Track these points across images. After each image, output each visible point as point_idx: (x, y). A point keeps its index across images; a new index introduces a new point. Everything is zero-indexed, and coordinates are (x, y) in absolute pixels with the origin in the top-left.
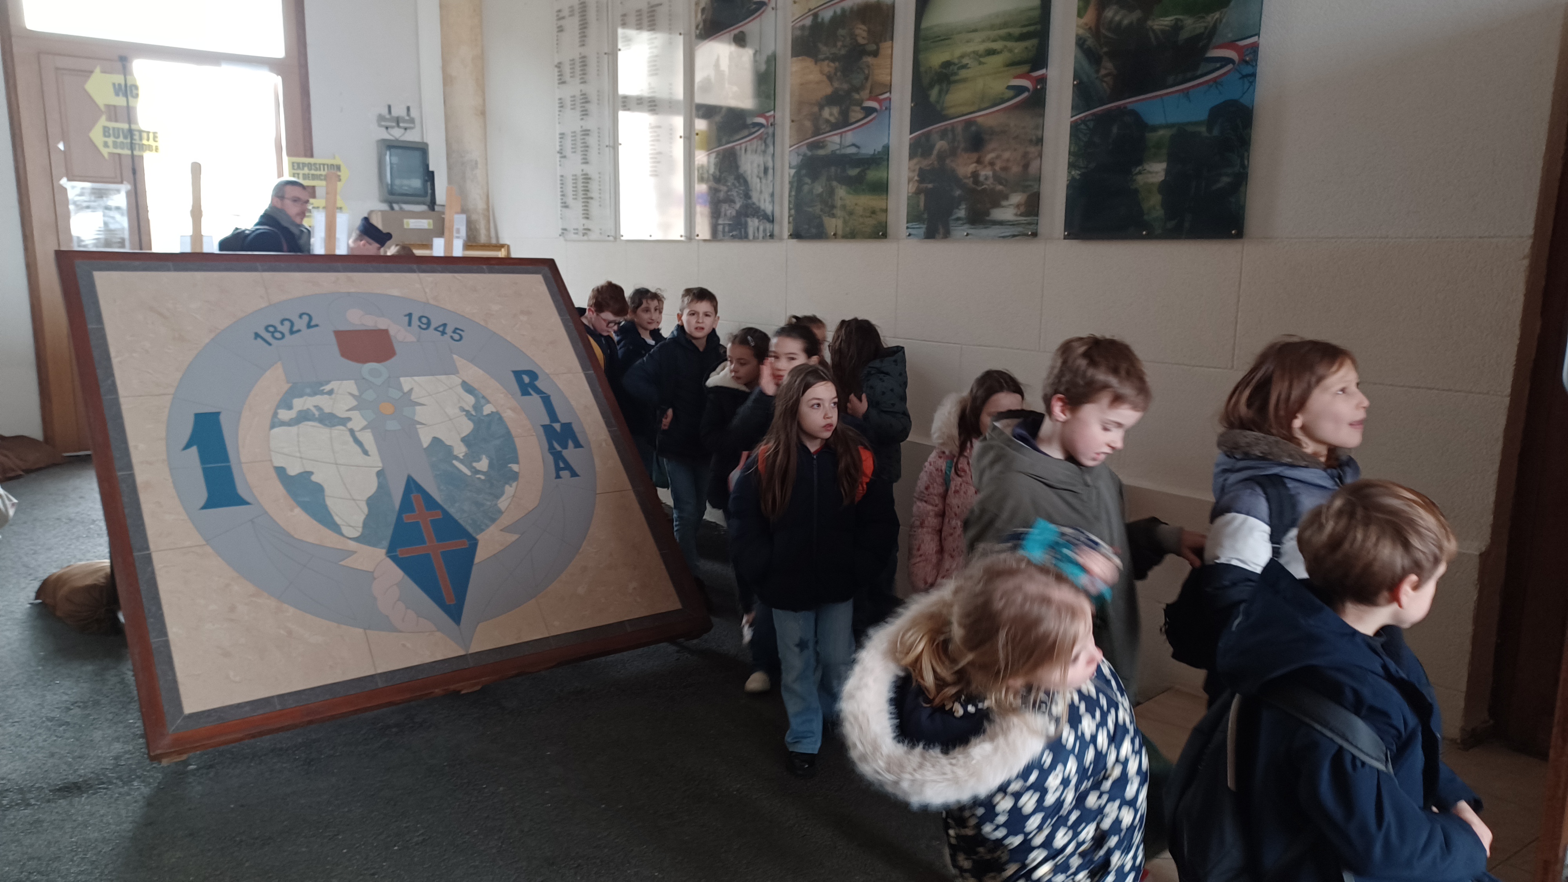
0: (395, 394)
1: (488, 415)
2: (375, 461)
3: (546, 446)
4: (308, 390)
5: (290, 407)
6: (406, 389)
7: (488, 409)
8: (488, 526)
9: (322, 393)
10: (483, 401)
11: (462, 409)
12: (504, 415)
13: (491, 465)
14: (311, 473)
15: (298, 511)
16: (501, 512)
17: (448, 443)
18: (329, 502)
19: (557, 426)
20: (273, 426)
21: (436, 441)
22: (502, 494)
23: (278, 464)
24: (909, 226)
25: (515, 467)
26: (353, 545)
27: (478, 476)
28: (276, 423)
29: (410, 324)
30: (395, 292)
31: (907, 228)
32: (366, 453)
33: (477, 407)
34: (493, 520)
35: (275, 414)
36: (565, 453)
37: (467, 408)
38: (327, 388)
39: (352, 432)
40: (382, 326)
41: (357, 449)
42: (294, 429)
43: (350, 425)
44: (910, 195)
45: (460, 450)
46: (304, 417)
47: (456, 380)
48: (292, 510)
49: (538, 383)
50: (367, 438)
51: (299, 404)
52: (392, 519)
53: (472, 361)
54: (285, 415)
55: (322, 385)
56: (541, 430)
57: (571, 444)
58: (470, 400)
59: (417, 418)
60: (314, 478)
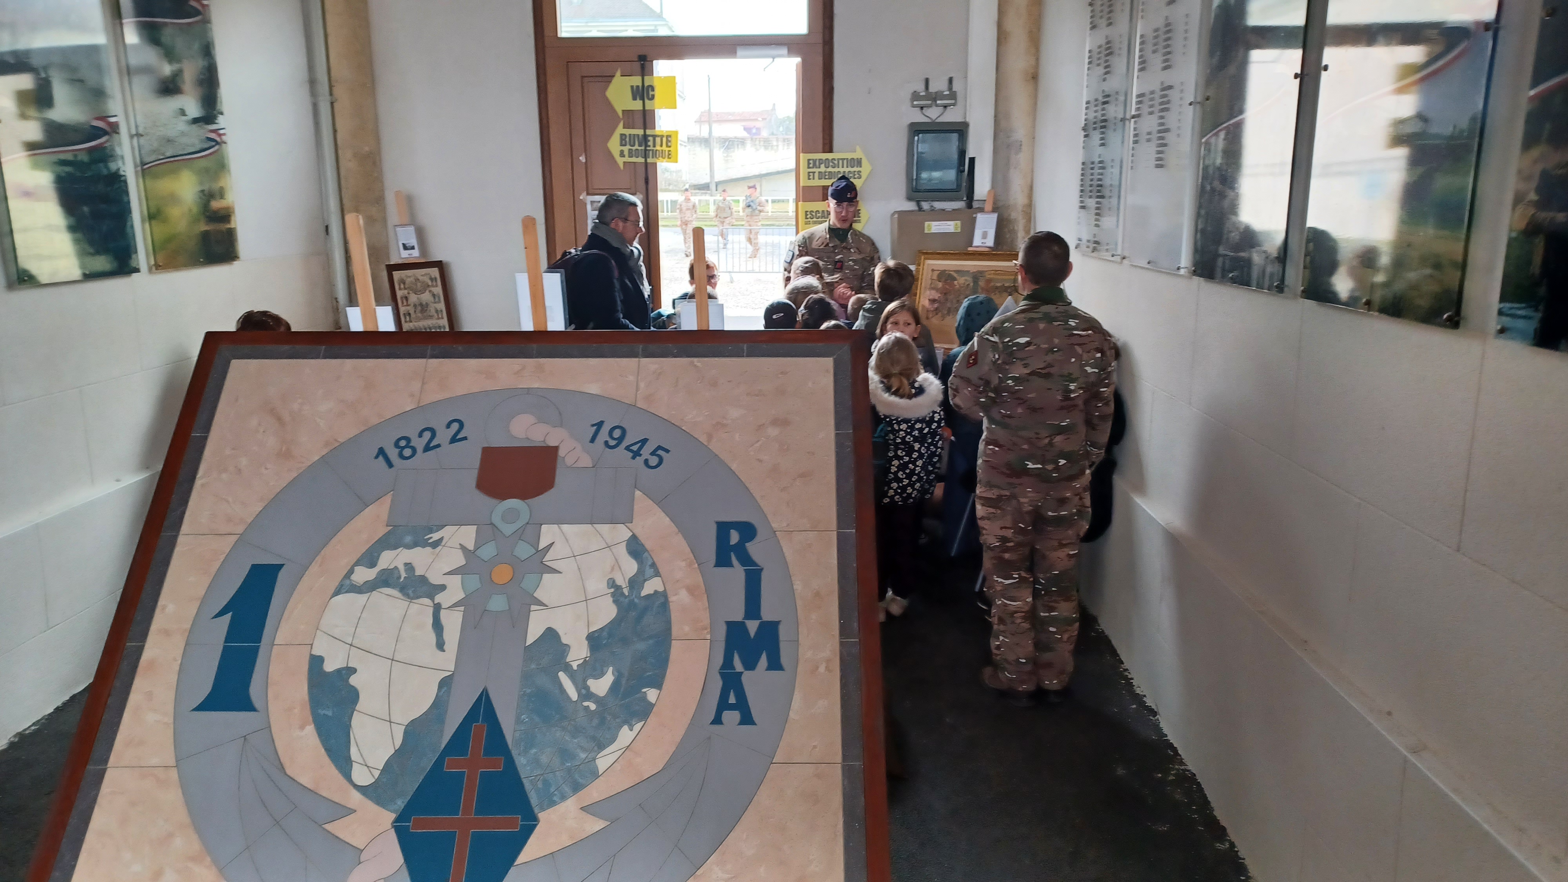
0: (523, 551)
1: (648, 596)
2: (447, 662)
3: (719, 660)
4: (408, 539)
5: (372, 564)
6: (542, 544)
7: (651, 586)
8: (564, 798)
9: (425, 544)
10: (649, 572)
11: (612, 583)
12: (672, 599)
13: (615, 687)
14: (354, 671)
15: (310, 729)
16: (595, 775)
17: (565, 640)
18: (357, 721)
19: (752, 626)
20: (337, 593)
21: (551, 634)
22: (613, 740)
23: (316, 652)
24: (1504, 310)
25: (652, 694)
26: (355, 799)
27: (586, 704)
28: (346, 586)
29: (593, 440)
30: (593, 389)
31: (1501, 313)
32: (440, 645)
33: (636, 582)
34: (577, 788)
35: (351, 572)
36: (748, 678)
37: (621, 582)
38: (435, 536)
39: (437, 608)
40: (552, 443)
41: (432, 638)
42: (362, 598)
43: (438, 598)
44: (1514, 235)
45: (578, 653)
46: (386, 579)
47: (623, 533)
48: (302, 728)
49: (752, 548)
50: (453, 622)
51: (388, 559)
52: (428, 763)
53: (662, 503)
54: (363, 575)
55: (431, 531)
56: (722, 631)
57: (763, 661)
58: (631, 567)
59: (538, 594)
60: (353, 680)
